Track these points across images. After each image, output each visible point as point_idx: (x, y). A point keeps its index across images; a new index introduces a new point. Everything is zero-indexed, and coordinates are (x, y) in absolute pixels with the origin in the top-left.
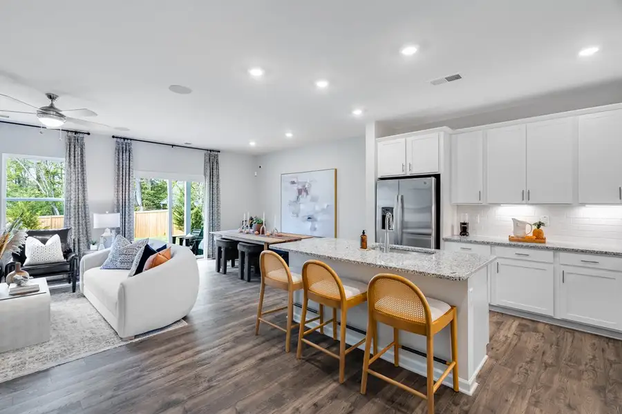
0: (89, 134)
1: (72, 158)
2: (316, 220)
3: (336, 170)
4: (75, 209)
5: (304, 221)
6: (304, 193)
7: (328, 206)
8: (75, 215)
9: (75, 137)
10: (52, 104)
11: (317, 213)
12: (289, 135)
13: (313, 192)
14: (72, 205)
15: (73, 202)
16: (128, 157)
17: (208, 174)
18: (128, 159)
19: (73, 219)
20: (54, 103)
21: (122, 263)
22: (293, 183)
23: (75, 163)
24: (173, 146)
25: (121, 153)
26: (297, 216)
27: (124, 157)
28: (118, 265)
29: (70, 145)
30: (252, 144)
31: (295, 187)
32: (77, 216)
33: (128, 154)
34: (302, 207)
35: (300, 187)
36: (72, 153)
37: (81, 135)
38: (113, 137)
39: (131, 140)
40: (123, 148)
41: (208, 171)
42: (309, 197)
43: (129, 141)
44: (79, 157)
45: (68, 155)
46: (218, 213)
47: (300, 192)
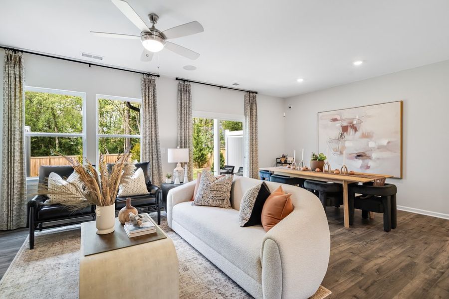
0: (158, 76)
1: (147, 97)
2: (369, 158)
3: (402, 103)
4: (149, 144)
5: (351, 158)
6: (351, 131)
7: (389, 142)
8: (149, 150)
9: (149, 79)
10: (153, 26)
11: (371, 150)
12: (358, 63)
13: (364, 128)
14: (147, 142)
15: (148, 138)
16: (188, 97)
17: (248, 113)
18: (188, 99)
19: (148, 154)
20: (155, 25)
21: (214, 200)
22: (335, 120)
23: (149, 102)
24: (220, 87)
25: (183, 94)
26: (341, 153)
27: (185, 97)
28: (211, 202)
29: (145, 86)
30: (300, 81)
31: (338, 124)
32: (151, 151)
33: (188, 95)
34: (347, 144)
35: (345, 124)
36: (147, 93)
37: (153, 78)
38: (177, 79)
39: (190, 81)
40: (184, 89)
41: (249, 111)
42: (358, 134)
43: (188, 83)
44: (152, 98)
45: (144, 95)
46: (257, 151)
47: (345, 129)
